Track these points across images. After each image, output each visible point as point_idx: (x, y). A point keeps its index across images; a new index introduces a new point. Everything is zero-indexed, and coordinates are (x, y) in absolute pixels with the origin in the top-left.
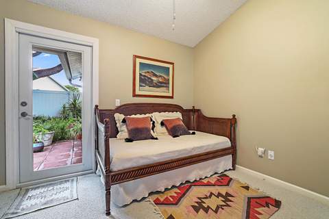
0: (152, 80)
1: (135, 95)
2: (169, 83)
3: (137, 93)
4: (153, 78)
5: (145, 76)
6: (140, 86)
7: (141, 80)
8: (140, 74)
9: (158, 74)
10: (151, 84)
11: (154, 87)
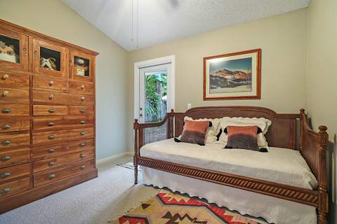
0: (226, 79)
1: (205, 99)
2: (251, 79)
3: (207, 97)
4: (226, 77)
5: (216, 76)
6: (211, 88)
7: (212, 82)
8: (211, 76)
9: (232, 70)
10: (225, 84)
11: (228, 86)
